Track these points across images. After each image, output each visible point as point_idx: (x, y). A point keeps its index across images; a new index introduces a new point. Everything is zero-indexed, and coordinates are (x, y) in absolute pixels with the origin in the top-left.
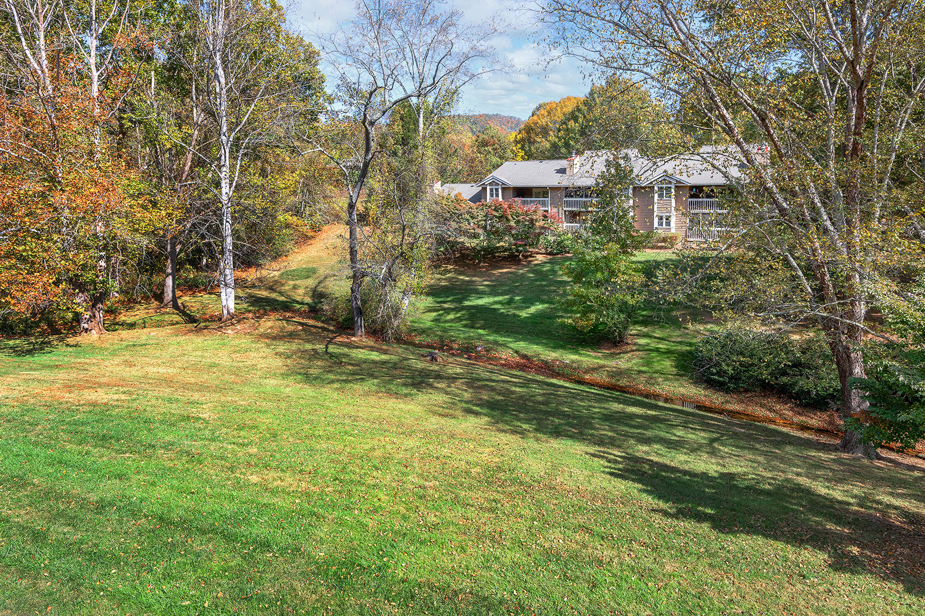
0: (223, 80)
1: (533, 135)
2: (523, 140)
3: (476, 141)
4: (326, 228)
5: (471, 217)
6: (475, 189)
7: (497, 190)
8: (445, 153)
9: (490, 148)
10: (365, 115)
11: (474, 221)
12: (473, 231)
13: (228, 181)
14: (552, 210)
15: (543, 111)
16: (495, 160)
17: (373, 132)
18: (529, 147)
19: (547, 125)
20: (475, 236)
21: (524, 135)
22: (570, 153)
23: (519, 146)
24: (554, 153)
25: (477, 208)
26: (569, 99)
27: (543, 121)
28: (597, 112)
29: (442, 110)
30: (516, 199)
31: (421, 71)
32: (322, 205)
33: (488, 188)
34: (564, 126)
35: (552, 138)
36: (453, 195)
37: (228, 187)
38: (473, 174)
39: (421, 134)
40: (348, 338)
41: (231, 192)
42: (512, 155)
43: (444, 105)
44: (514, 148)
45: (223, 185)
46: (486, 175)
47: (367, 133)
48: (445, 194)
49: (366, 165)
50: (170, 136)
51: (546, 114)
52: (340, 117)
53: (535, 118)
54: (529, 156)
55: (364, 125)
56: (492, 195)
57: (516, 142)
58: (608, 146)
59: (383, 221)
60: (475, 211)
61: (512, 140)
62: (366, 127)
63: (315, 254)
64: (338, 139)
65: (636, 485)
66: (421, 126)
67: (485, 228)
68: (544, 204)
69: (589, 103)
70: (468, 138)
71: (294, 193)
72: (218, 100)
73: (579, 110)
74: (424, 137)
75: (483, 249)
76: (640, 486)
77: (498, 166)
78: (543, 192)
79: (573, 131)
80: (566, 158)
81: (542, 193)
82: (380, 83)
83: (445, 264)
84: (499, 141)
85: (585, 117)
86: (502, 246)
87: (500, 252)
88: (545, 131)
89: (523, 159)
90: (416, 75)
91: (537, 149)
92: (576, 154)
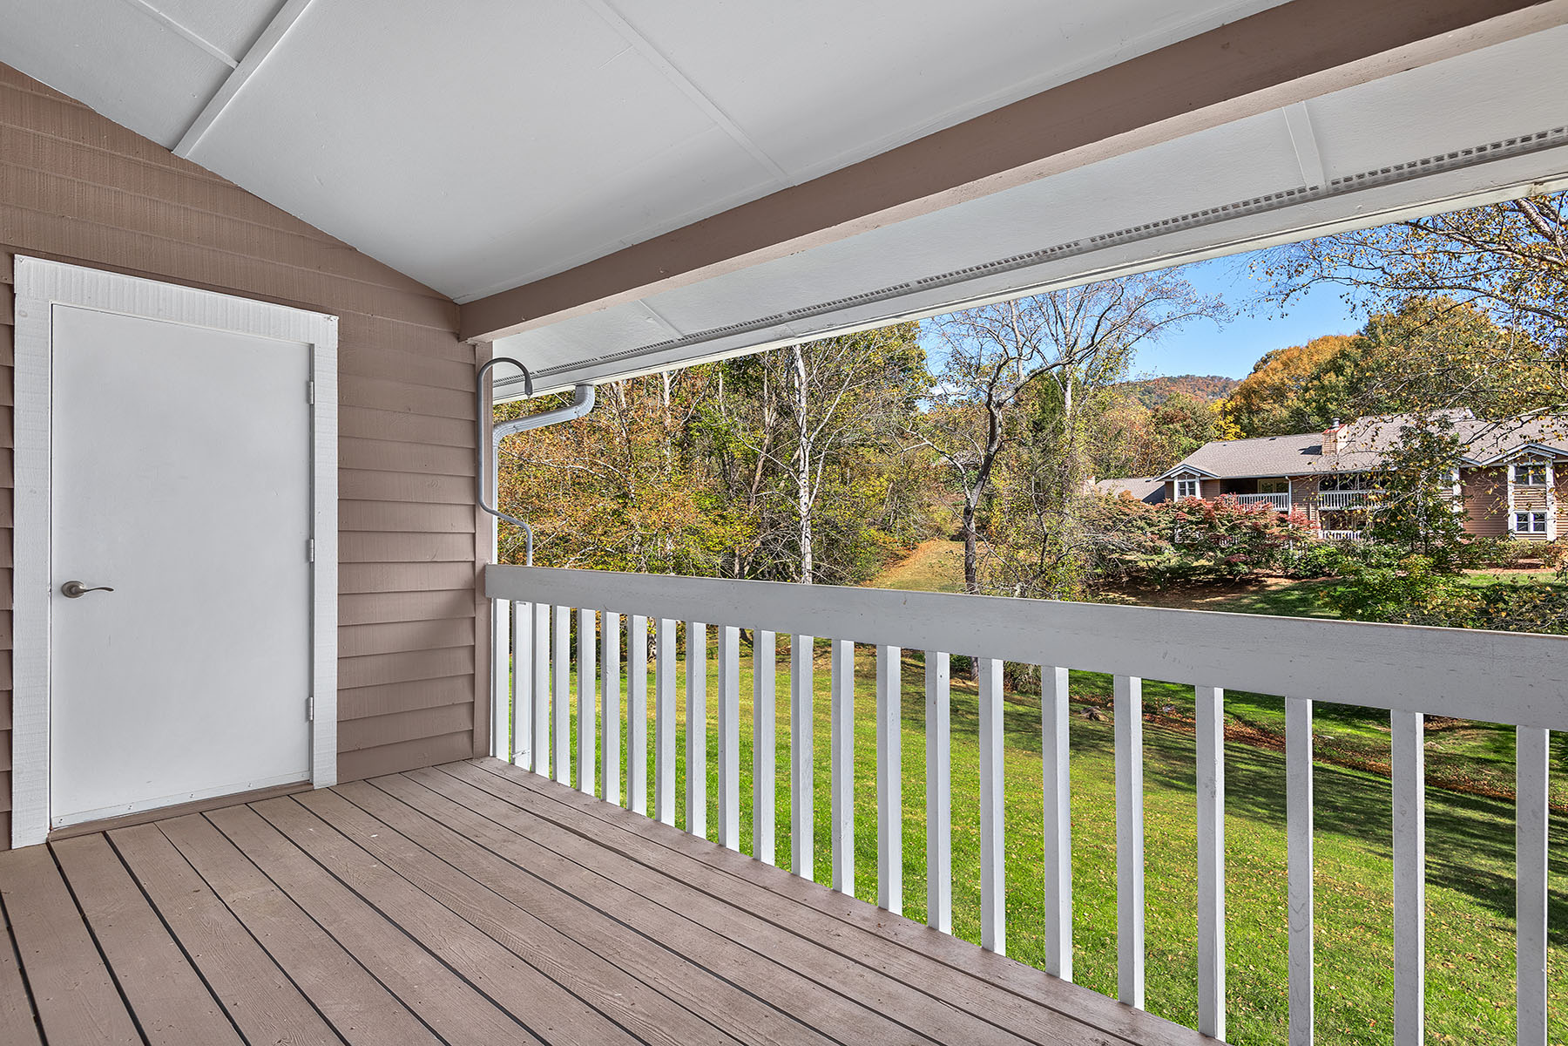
0: (803, 374)
1: (1256, 401)
2: (1237, 409)
3: (1154, 417)
4: (923, 545)
5: (1148, 524)
6: (1155, 485)
7: (1192, 485)
8: (1106, 435)
9: (1178, 426)
10: (990, 396)
11: (1152, 529)
12: (1152, 544)
13: (807, 489)
14: (1295, 511)
15: (1272, 364)
16: (1186, 442)
17: (999, 416)
18: (1249, 418)
19: (1284, 384)
20: (1157, 551)
21: (1240, 401)
22: (1330, 422)
23: (1231, 418)
24: (1298, 425)
25: (1157, 512)
26: (1325, 340)
27: (1276, 378)
28: (1381, 354)
29: (1101, 378)
30: (1227, 496)
31: (1068, 330)
32: (918, 516)
33: (1176, 483)
34: (1316, 382)
35: (1293, 401)
36: (1116, 495)
37: (808, 497)
38: (1149, 463)
39: (1068, 413)
40: (964, 683)
41: (811, 502)
42: (1217, 433)
43: (1105, 371)
44: (1222, 423)
45: (802, 493)
46: (1170, 465)
47: (993, 418)
48: (1104, 493)
49: (989, 459)
50: (741, 442)
51: (1280, 367)
52: (950, 402)
53: (1260, 374)
54: (1250, 432)
55: (988, 408)
56: (1183, 492)
57: (1225, 413)
58: (1406, 406)
59: (1012, 531)
60: (1154, 517)
61: (1217, 410)
62: (991, 411)
63: (909, 577)
64: (947, 428)
65: (1464, 896)
66: (1069, 402)
67: (1171, 539)
68: (1279, 501)
69: (1366, 342)
70: (1138, 415)
71: (882, 502)
72: (797, 396)
73: (1344, 355)
74: (1074, 417)
75: (1169, 569)
76: (1471, 898)
77: (1193, 450)
78: (1277, 484)
79: (1334, 388)
80: (1322, 430)
81: (1275, 486)
82: (1013, 353)
83: (1103, 591)
84: (1194, 414)
85: (1357, 365)
86: (1203, 566)
87: (1199, 574)
88: (1279, 393)
89: (1239, 437)
90: (1061, 336)
91: (1264, 420)
92: (1340, 422)
